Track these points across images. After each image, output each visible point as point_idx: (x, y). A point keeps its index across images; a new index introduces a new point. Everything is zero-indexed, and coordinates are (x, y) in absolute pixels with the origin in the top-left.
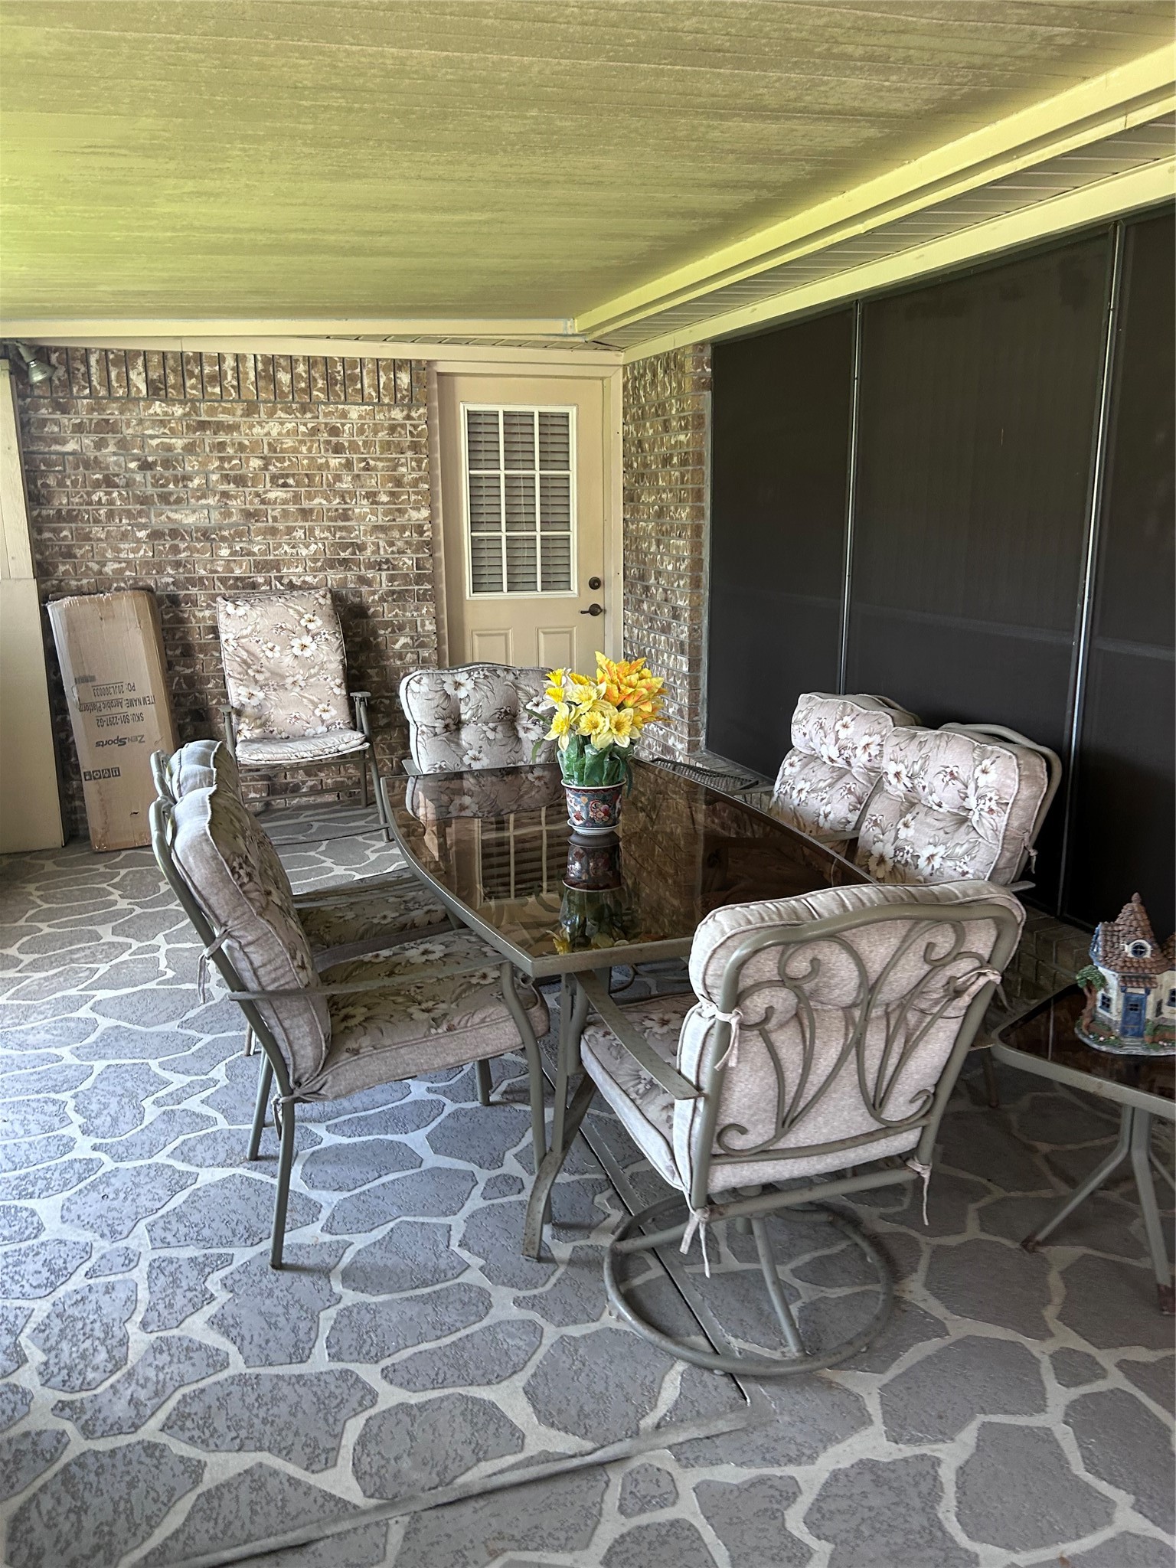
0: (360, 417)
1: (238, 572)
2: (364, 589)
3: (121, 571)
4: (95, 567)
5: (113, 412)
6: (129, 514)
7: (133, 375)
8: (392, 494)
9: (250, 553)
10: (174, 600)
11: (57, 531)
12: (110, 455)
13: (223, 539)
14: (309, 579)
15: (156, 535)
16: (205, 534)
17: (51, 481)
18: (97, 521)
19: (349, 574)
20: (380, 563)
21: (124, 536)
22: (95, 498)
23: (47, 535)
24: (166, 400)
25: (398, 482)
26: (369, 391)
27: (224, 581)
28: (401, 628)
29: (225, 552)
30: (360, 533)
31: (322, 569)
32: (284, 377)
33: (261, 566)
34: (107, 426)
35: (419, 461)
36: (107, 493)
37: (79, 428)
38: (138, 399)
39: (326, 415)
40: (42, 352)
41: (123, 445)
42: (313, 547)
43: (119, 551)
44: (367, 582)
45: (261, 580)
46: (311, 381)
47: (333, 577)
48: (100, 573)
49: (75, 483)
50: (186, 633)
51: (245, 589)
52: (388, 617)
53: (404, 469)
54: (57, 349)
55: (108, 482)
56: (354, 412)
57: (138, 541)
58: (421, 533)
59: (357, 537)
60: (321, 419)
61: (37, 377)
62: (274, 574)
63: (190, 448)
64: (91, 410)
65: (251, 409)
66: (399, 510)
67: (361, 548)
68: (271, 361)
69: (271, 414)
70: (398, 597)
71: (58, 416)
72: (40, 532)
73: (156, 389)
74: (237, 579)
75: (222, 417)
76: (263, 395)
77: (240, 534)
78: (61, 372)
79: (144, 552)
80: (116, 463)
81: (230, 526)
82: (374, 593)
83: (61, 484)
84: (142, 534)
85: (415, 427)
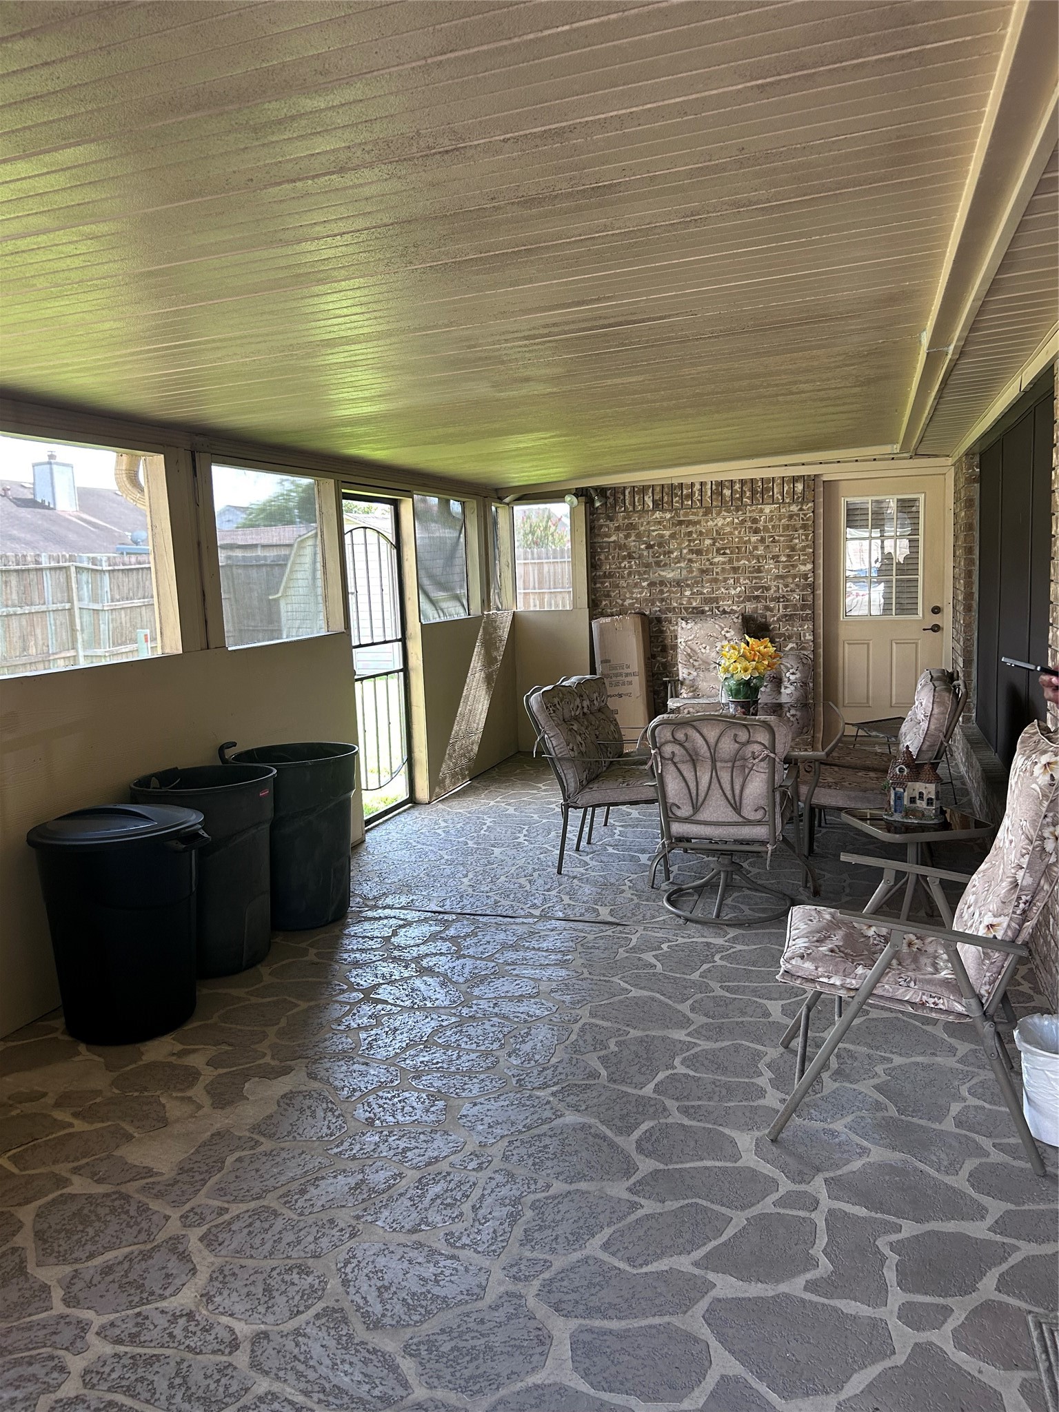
0: (771, 512)
1: (694, 604)
2: (768, 613)
3: (634, 603)
4: (620, 602)
5: (635, 519)
6: (639, 573)
7: (646, 499)
8: (788, 556)
9: (702, 593)
10: (659, 620)
11: (603, 583)
12: (632, 542)
13: (688, 586)
14: (734, 608)
15: (652, 584)
16: (678, 584)
17: (602, 557)
18: (623, 577)
19: (759, 605)
20: (779, 598)
21: (636, 585)
22: (623, 565)
23: (598, 585)
24: (663, 510)
25: (793, 549)
26: (778, 496)
27: (686, 609)
28: (790, 637)
29: (688, 593)
30: (767, 580)
31: (743, 602)
32: (727, 492)
33: (707, 601)
34: (632, 526)
35: (807, 536)
36: (629, 562)
37: (618, 529)
38: (648, 511)
39: (750, 512)
40: (602, 491)
41: (639, 536)
42: (739, 589)
43: (633, 593)
44: (771, 610)
45: (707, 609)
46: (742, 493)
47: (750, 607)
48: (622, 605)
49: (613, 557)
50: (664, 639)
51: (698, 613)
52: (783, 630)
53: (797, 541)
54: (610, 488)
55: (630, 556)
56: (767, 509)
57: (643, 587)
58: (806, 579)
59: (766, 582)
60: (748, 515)
61: (598, 504)
62: (714, 605)
63: (673, 536)
64: (624, 518)
65: (708, 511)
66: (792, 566)
67: (768, 589)
68: (721, 484)
69: (718, 514)
70: (789, 618)
71: (608, 523)
72: (595, 584)
73: (657, 505)
74: (694, 608)
75: (691, 517)
76: (714, 503)
77: (697, 582)
78: (611, 500)
79: (646, 594)
80: (635, 546)
81: (692, 578)
82: (774, 616)
83: (607, 558)
84: (645, 584)
85: (805, 515)
